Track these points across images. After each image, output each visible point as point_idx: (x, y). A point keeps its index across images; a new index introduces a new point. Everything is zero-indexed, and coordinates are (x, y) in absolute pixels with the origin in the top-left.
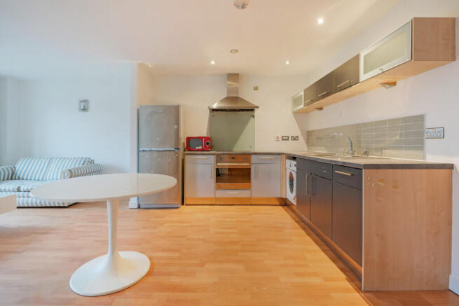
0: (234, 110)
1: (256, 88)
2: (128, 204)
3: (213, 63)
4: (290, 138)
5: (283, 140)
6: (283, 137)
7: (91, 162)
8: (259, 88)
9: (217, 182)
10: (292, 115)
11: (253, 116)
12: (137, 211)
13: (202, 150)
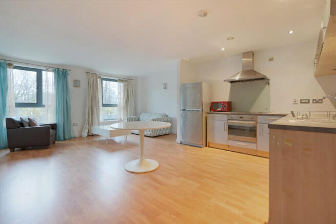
0: (250, 80)
1: (271, 60)
2: (175, 140)
3: (223, 49)
4: (311, 101)
5: (301, 103)
6: (301, 100)
7: (167, 116)
8: (274, 59)
9: (229, 134)
10: (314, 78)
11: (269, 83)
12: (180, 145)
13: (221, 111)
